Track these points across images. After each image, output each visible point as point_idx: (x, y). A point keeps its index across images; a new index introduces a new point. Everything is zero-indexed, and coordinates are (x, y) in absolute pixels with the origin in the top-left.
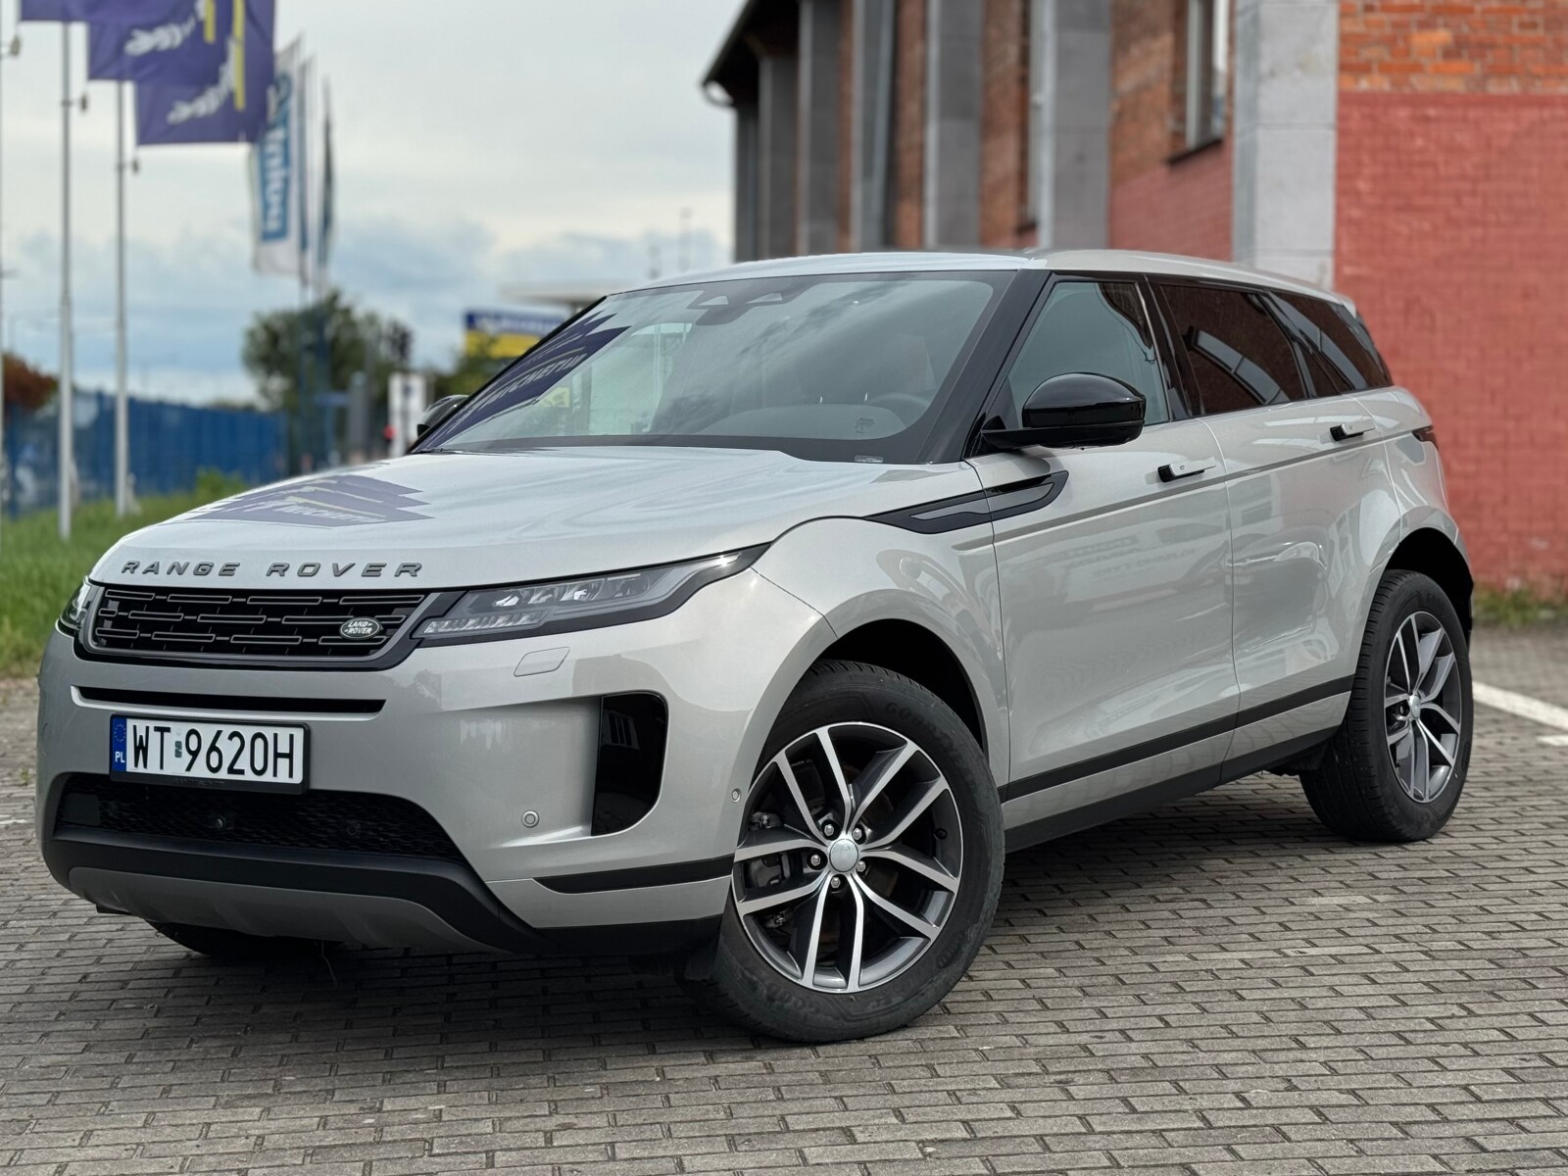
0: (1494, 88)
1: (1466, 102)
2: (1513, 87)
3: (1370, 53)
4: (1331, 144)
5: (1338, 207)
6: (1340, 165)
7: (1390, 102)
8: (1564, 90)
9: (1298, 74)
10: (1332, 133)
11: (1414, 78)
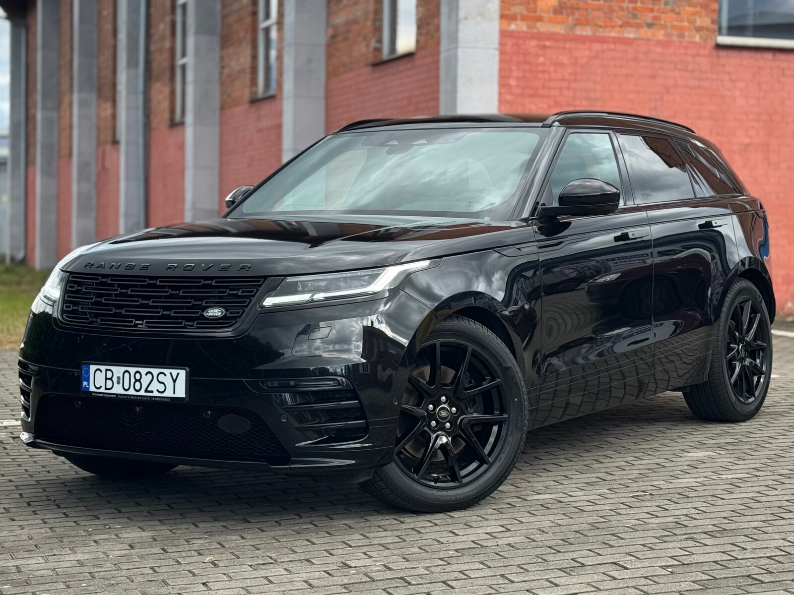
0: (579, 31)
1: (566, 38)
2: (587, 31)
3: (516, 9)
4: (496, 59)
5: (500, 94)
6: (501, 70)
7: (527, 36)
8: (613, 34)
9: (479, 19)
10: (497, 53)
11: (539, 24)
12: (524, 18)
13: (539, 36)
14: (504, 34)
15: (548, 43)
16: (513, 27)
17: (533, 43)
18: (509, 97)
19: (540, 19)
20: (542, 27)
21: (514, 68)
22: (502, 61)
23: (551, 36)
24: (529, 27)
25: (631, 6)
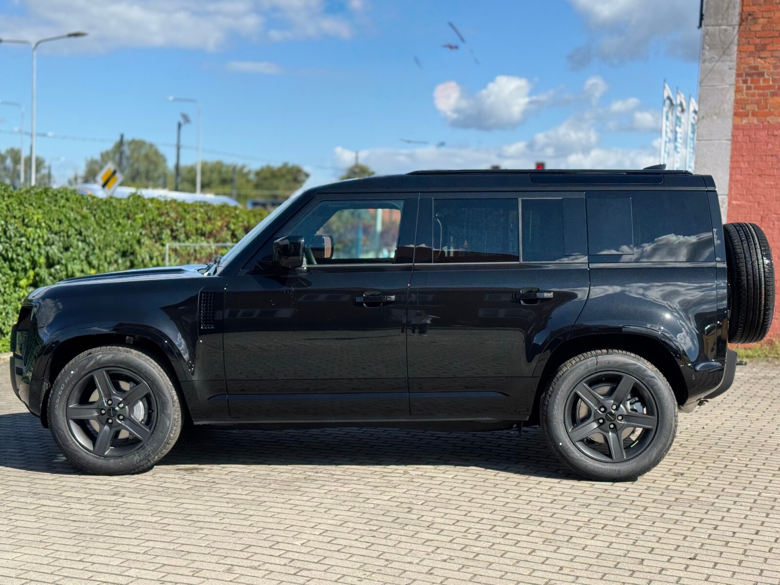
3: (749, 107)
4: (729, 147)
5: (731, 175)
6: (732, 157)
7: (757, 128)
9: (715, 117)
10: (730, 142)
11: (768, 119)
12: (754, 114)
14: (736, 128)
15: (778, 132)
16: (745, 121)
17: (763, 133)
18: (739, 177)
19: (770, 114)
21: (744, 154)
22: (734, 149)
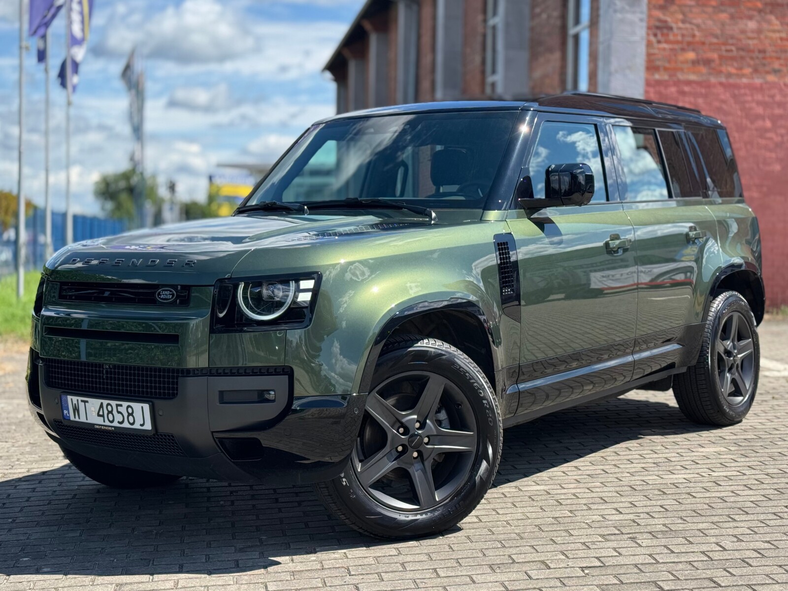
0: (713, 79)
1: (701, 85)
3: (660, 62)
7: (668, 84)
8: (745, 80)
9: (627, 71)
11: (679, 74)
12: (666, 70)
13: (677, 83)
14: (649, 82)
15: (687, 89)
16: (657, 77)
17: (674, 89)
19: (680, 69)
20: (681, 76)
23: (689, 83)
24: (670, 76)
25: (761, 56)
